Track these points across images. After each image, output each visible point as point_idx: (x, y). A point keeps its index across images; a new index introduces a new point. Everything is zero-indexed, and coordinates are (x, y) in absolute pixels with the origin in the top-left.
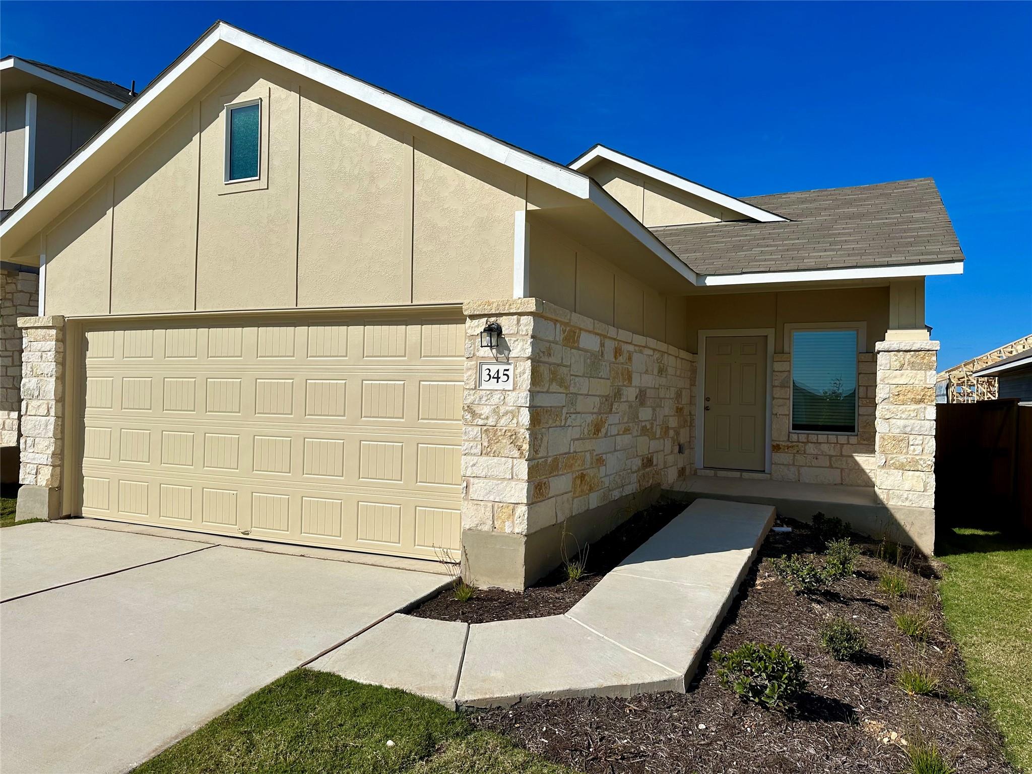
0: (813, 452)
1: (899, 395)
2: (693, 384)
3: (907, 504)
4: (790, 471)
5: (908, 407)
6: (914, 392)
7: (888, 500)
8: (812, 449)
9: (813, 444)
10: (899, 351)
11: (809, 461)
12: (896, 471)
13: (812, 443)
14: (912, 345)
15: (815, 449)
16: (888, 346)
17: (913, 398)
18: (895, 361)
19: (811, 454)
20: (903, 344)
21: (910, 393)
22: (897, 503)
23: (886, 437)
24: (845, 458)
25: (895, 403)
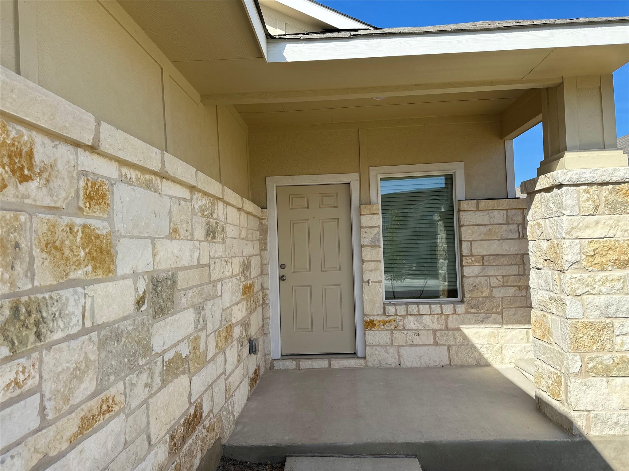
0: (414, 327)
1: (594, 255)
2: (263, 248)
3: (617, 431)
4: (388, 353)
5: (610, 275)
6: (618, 249)
7: (588, 427)
8: (412, 323)
9: (413, 316)
10: (591, 184)
11: (409, 339)
12: (598, 379)
13: (411, 315)
14: (613, 174)
15: (415, 323)
16: (577, 177)
17: (616, 260)
18: (587, 201)
19: (411, 330)
20: (599, 172)
21: (610, 252)
22: (602, 431)
23: (579, 326)
24: (451, 332)
25: (591, 269)
